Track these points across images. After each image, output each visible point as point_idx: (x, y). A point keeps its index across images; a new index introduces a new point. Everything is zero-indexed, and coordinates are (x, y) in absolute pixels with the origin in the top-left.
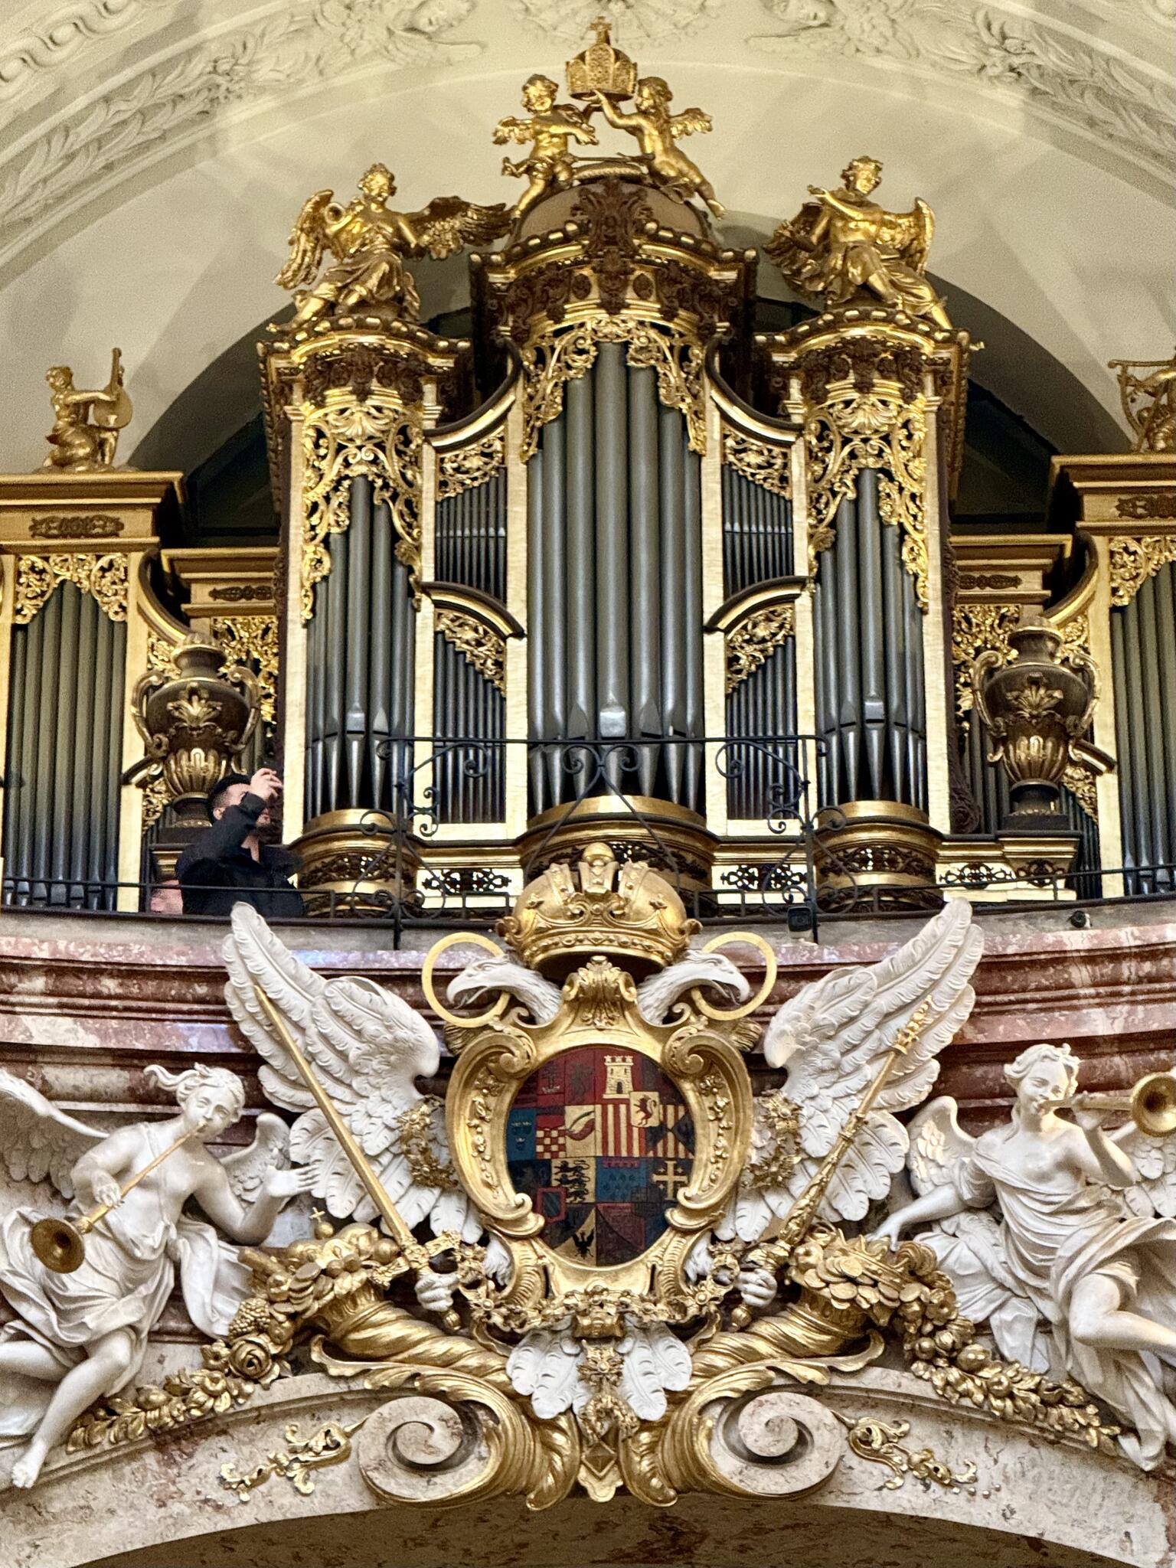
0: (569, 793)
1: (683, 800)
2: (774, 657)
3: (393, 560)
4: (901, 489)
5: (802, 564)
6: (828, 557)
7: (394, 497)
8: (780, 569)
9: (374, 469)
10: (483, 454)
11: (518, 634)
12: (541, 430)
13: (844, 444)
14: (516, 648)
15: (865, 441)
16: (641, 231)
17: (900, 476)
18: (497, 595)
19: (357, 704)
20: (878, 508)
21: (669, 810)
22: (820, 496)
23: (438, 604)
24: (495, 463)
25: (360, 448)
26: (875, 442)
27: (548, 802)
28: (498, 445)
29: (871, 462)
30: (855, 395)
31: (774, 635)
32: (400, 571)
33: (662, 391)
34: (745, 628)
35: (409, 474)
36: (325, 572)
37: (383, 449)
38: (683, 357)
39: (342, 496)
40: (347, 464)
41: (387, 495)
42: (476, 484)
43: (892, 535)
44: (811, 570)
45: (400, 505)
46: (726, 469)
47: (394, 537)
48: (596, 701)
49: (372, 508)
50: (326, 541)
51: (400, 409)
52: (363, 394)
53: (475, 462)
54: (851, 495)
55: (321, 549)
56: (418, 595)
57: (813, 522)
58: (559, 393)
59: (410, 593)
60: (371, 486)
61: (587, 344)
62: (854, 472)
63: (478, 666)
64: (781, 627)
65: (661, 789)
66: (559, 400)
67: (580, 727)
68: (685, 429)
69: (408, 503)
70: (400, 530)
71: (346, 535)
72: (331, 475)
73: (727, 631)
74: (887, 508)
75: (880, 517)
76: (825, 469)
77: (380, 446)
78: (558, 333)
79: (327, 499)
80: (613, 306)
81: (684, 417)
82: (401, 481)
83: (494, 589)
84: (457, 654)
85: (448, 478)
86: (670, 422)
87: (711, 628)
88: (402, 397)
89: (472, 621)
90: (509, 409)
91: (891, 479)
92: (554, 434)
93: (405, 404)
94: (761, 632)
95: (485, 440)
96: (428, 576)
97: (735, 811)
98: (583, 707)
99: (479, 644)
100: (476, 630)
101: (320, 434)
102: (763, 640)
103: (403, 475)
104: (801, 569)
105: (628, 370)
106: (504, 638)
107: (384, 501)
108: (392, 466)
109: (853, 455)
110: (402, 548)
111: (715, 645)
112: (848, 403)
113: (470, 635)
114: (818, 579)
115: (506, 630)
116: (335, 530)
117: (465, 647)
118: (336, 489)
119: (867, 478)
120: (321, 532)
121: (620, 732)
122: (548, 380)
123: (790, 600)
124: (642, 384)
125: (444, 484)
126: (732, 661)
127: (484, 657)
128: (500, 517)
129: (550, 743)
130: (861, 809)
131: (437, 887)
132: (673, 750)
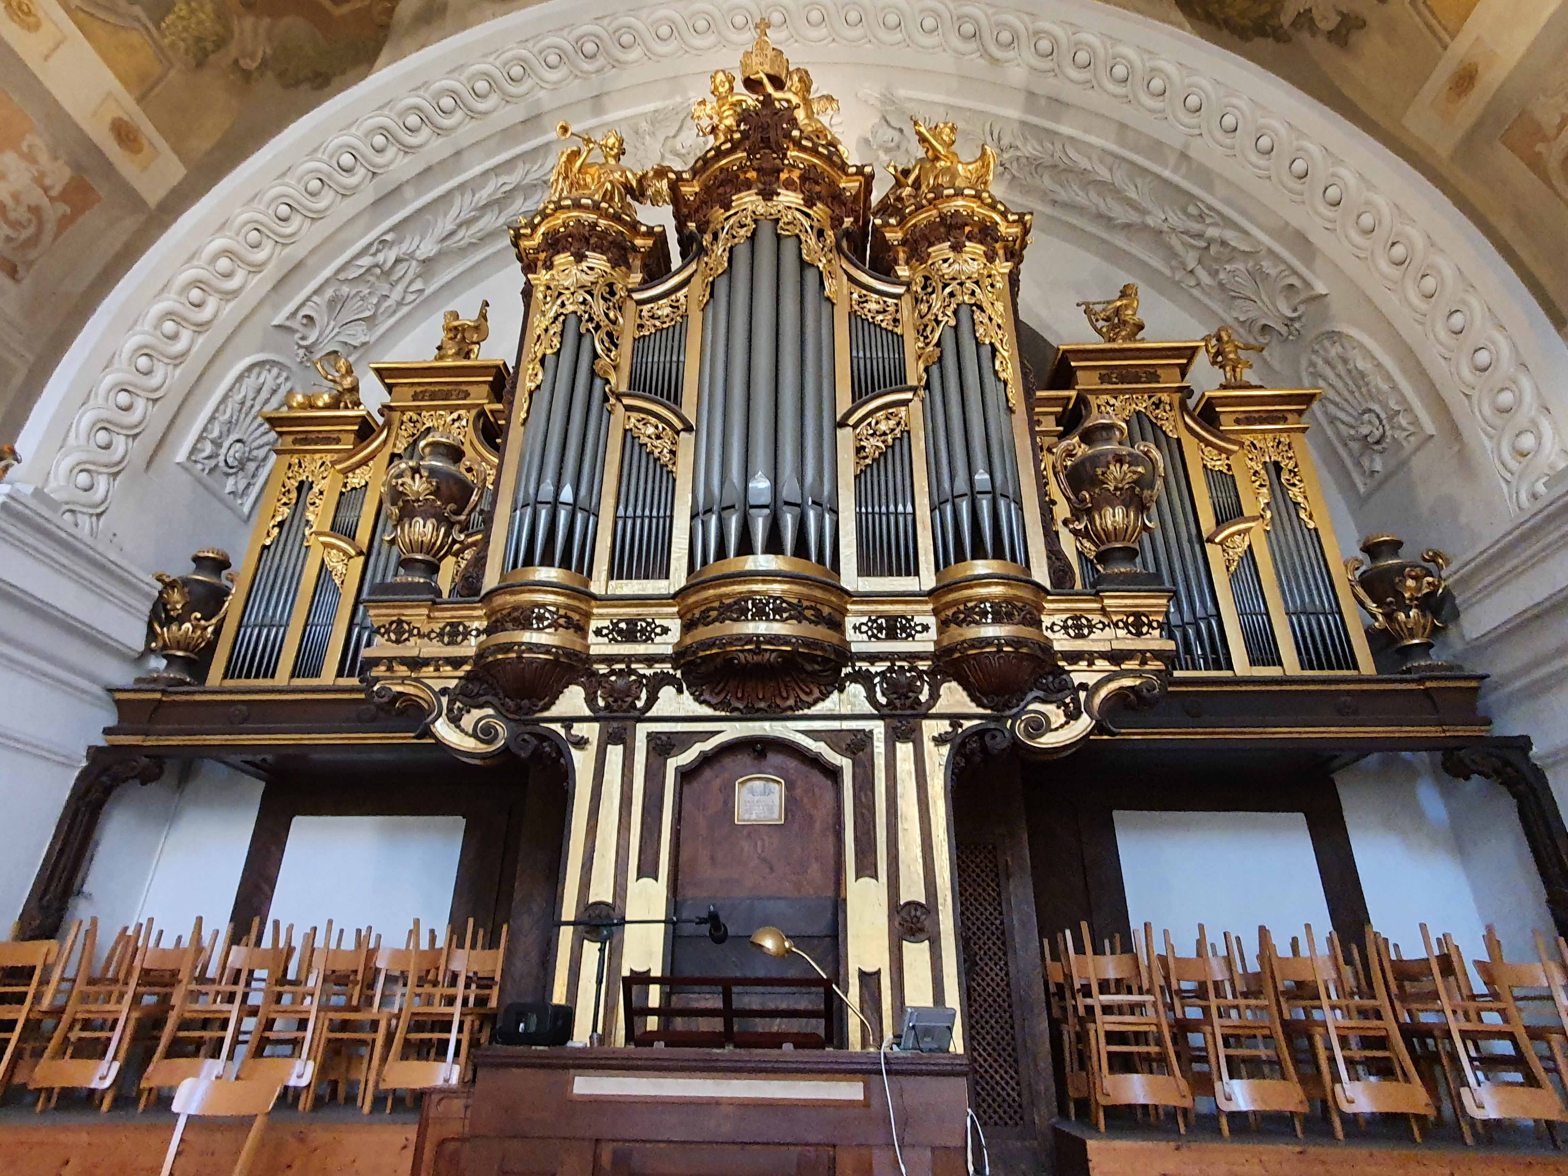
0: (721, 554)
1: (821, 559)
2: (893, 447)
3: (593, 374)
4: (991, 319)
5: (914, 374)
6: (935, 370)
7: (598, 328)
8: (896, 379)
9: (583, 307)
10: (671, 306)
11: (688, 428)
12: (713, 284)
13: (944, 288)
14: (686, 440)
15: (961, 284)
16: (788, 135)
17: (989, 311)
18: (676, 402)
19: (549, 481)
20: (974, 331)
21: (808, 568)
22: (926, 326)
23: (628, 408)
24: (680, 312)
25: (573, 294)
26: (969, 284)
27: (705, 562)
28: (683, 300)
29: (967, 299)
30: (951, 255)
31: (893, 430)
32: (598, 382)
33: (804, 251)
34: (869, 424)
35: (612, 315)
36: (538, 382)
37: (592, 296)
38: (820, 234)
39: (557, 328)
40: (563, 305)
41: (591, 326)
42: (665, 326)
43: (986, 352)
44: (920, 380)
45: (602, 334)
46: (852, 314)
48: (747, 475)
49: (580, 336)
50: (542, 362)
51: (608, 271)
52: (580, 258)
53: (667, 310)
54: (953, 322)
55: (538, 366)
56: (612, 400)
57: (921, 345)
58: (727, 254)
59: (606, 399)
60: (580, 319)
61: (748, 221)
62: (953, 306)
63: (656, 454)
64: (898, 424)
65: (801, 550)
66: (725, 259)
67: (733, 496)
68: (822, 283)
69: (609, 335)
70: (599, 351)
71: (558, 354)
72: (552, 314)
73: (855, 427)
74: (981, 330)
75: (976, 338)
76: (930, 308)
77: (589, 293)
78: (726, 219)
79: (546, 330)
80: (768, 195)
81: (821, 273)
82: (603, 317)
83: (673, 396)
84: (641, 445)
85: (644, 322)
86: (811, 277)
87: (842, 424)
88: (609, 261)
89: (653, 420)
90: (692, 275)
91: (983, 311)
92: (722, 284)
93: (613, 268)
94: (883, 427)
95: (673, 297)
96: (623, 388)
97: (865, 569)
98: (735, 481)
99: (658, 437)
100: (657, 427)
101: (548, 288)
102: (885, 434)
103: (607, 315)
104: (912, 381)
105: (778, 237)
106: (678, 433)
107: (588, 330)
108: (598, 307)
109: (952, 295)
110: (599, 364)
111: (846, 438)
112: (945, 261)
113: (651, 430)
114: (927, 387)
115: (679, 426)
116: (549, 351)
117: (647, 440)
118: (553, 322)
119: (964, 313)
120: (539, 355)
121: (766, 499)
122: (719, 250)
123: (905, 403)
124: (789, 248)
125: (641, 326)
126: (860, 449)
127: (662, 447)
128: (681, 349)
129: (708, 511)
130: (981, 567)
131: (607, 635)
132: (812, 515)
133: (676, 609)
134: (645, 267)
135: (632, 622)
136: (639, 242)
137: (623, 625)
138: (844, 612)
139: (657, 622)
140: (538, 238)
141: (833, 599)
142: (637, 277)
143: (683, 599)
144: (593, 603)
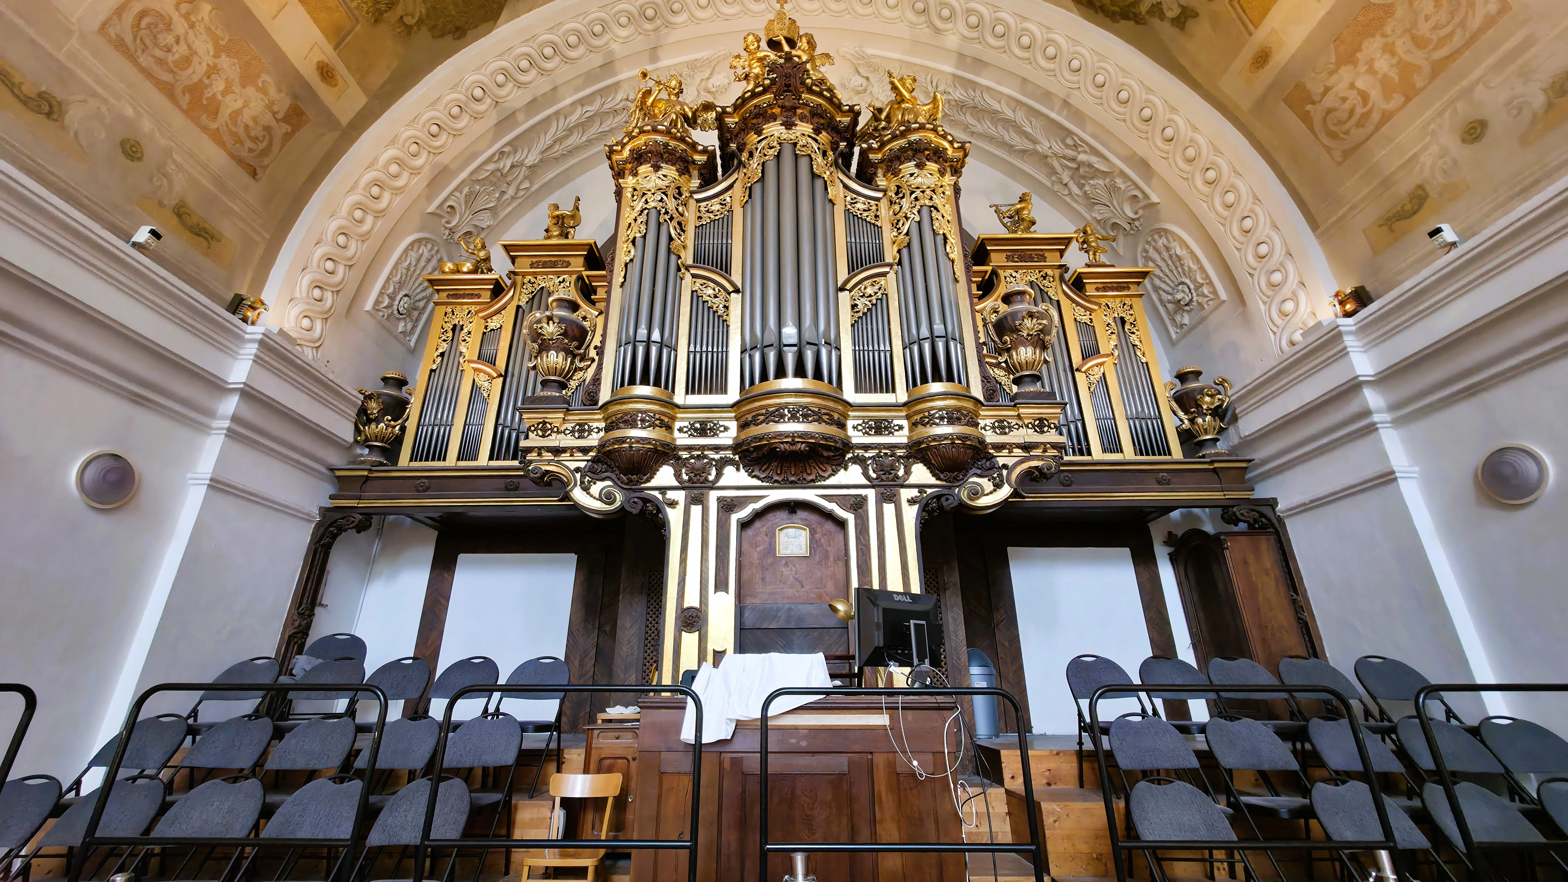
0: (764, 377)
1: (830, 382)
2: (876, 305)
3: (669, 251)
4: (943, 217)
5: (890, 255)
6: (905, 252)
7: (671, 219)
8: (878, 258)
9: (661, 204)
10: (721, 204)
11: (737, 291)
12: (750, 188)
13: (911, 194)
14: (735, 298)
15: (923, 192)
16: (803, 83)
17: (942, 211)
18: (726, 272)
19: (643, 326)
20: (932, 225)
21: (821, 387)
22: (899, 221)
23: (694, 276)
24: (727, 208)
25: (653, 194)
26: (928, 192)
27: (752, 383)
28: (728, 199)
29: (927, 202)
30: (916, 171)
31: (876, 293)
32: (673, 258)
33: (815, 166)
34: (860, 289)
35: (680, 209)
36: (631, 257)
37: (666, 195)
38: (824, 154)
39: (643, 218)
40: (647, 202)
41: (667, 217)
42: (717, 218)
43: (940, 239)
44: (894, 259)
45: (674, 223)
46: (847, 211)
47: (671, 239)
48: (780, 325)
49: (659, 224)
50: (634, 242)
51: (677, 178)
52: (657, 168)
53: (718, 207)
54: (917, 219)
55: (631, 245)
56: (683, 270)
57: (895, 234)
58: (760, 168)
59: (679, 270)
60: (659, 212)
61: (775, 144)
62: (918, 207)
63: (715, 308)
64: (880, 289)
65: (818, 375)
66: (760, 171)
67: (771, 338)
68: (826, 189)
69: (679, 224)
70: (673, 235)
71: (644, 237)
72: (638, 208)
73: (850, 291)
74: (937, 224)
75: (934, 230)
76: (901, 208)
77: (665, 193)
78: (759, 142)
79: (635, 220)
80: (789, 125)
81: (825, 182)
82: (675, 211)
83: (725, 268)
84: (704, 302)
85: (702, 215)
86: (819, 184)
87: (842, 289)
88: (677, 170)
89: (712, 285)
90: (735, 182)
91: (938, 211)
92: (757, 189)
93: (680, 176)
94: (869, 291)
95: (722, 197)
96: (690, 262)
97: (859, 388)
98: (773, 327)
99: (716, 297)
100: (714, 290)
101: (635, 190)
102: (870, 296)
103: (677, 209)
104: (889, 259)
105: (796, 156)
106: (729, 294)
107: (665, 220)
108: (671, 204)
109: (916, 199)
110: (674, 245)
111: (845, 298)
112: (912, 175)
114: (900, 263)
115: (731, 289)
116: (638, 235)
117: (708, 298)
118: (640, 215)
119: (925, 211)
120: (631, 238)
121: (794, 341)
122: (754, 164)
123: (884, 274)
124: (804, 163)
125: (700, 218)
126: (854, 306)
127: (718, 304)
128: (729, 235)
129: (754, 348)
130: (936, 387)
131: (686, 432)
132: (824, 352)
133: (733, 415)
134: (701, 176)
135: (703, 423)
136: (697, 157)
137: (698, 425)
138: (846, 417)
139: (721, 423)
140: (626, 153)
141: (840, 408)
142: (695, 183)
143: (738, 408)
144: (677, 410)
